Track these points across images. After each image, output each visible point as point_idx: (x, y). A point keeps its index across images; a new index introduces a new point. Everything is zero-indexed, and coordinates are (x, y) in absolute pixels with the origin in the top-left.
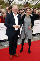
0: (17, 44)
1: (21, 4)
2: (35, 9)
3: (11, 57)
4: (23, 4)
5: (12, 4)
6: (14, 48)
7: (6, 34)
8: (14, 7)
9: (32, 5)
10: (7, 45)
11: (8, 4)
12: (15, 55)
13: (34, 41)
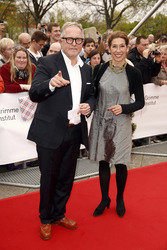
1: (87, 17)
4: (92, 19)
5: (46, 19)
9: (132, 22)
11: (32, 18)
13: (138, 166)
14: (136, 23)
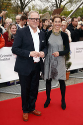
0: (38, 91)
1: (47, 8)
2: (75, 19)
3: (26, 116)
4: (49, 9)
6: (32, 97)
7: (16, 70)
8: (32, 14)
10: (16, 92)
11: (19, 9)
12: (34, 113)
13: (73, 84)
14: (72, 11)
